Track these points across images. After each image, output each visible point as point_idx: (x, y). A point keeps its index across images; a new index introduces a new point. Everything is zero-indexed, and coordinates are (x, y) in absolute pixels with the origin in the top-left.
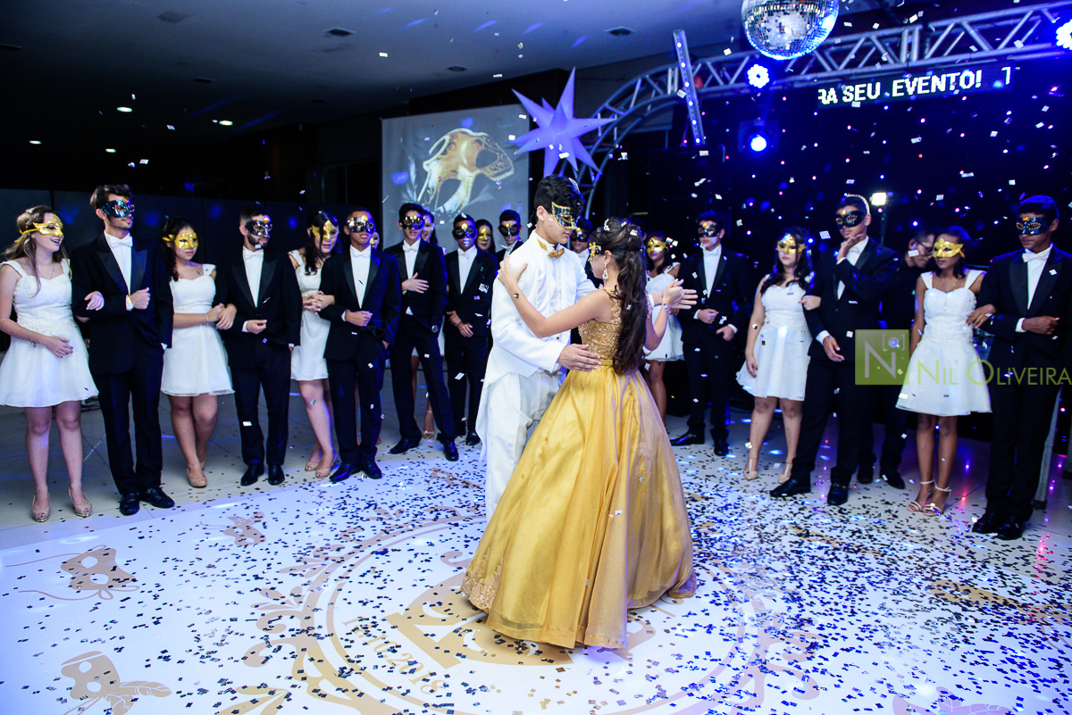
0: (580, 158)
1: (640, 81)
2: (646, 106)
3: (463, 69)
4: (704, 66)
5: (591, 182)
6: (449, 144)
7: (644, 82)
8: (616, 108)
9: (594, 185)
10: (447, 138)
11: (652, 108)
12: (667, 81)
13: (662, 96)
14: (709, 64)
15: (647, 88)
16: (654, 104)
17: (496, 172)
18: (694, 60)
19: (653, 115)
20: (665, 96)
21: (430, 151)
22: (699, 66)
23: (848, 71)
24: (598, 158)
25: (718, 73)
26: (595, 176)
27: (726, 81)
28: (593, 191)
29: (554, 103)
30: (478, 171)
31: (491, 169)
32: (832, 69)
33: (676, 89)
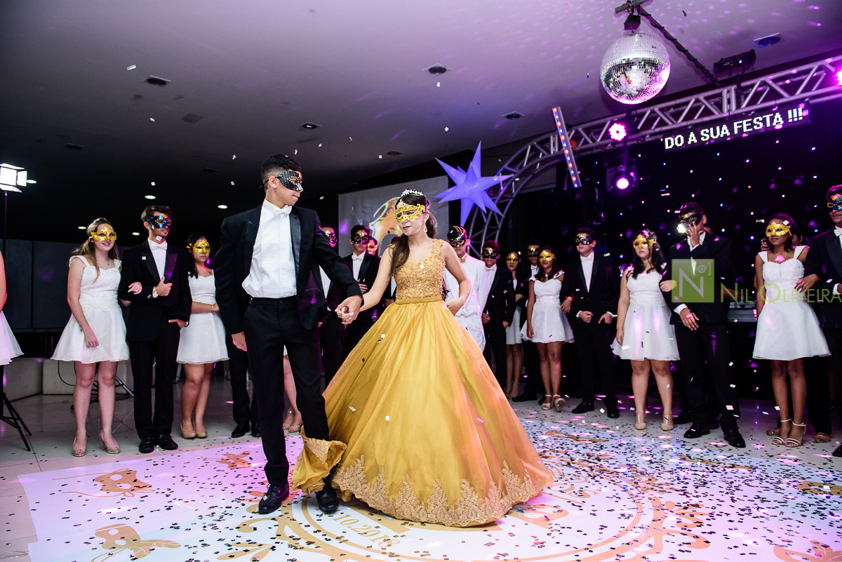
0: (488, 207)
1: (530, 147)
2: (536, 164)
3: (398, 153)
4: (577, 132)
5: (497, 226)
6: (388, 209)
7: (533, 148)
8: (514, 168)
9: (499, 227)
10: (387, 204)
11: (540, 166)
12: (550, 146)
13: (547, 156)
14: (580, 129)
15: (535, 152)
16: (542, 162)
18: (569, 128)
19: (542, 171)
20: (549, 156)
21: (374, 216)
22: (573, 132)
23: (685, 124)
24: (501, 206)
25: (589, 137)
26: (499, 221)
27: (594, 141)
28: (498, 231)
29: (465, 168)
32: (673, 123)
33: (557, 150)
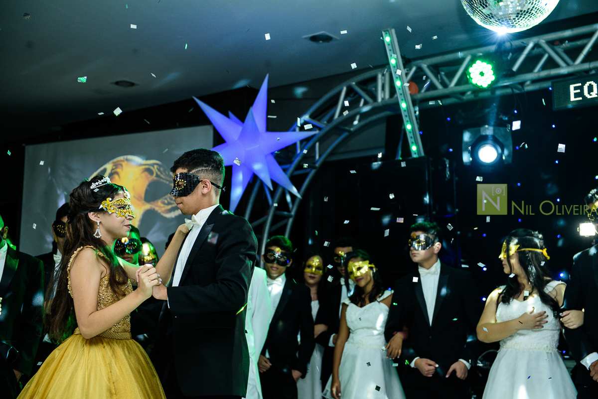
0: (275, 179)
1: (345, 89)
2: (354, 116)
3: (132, 84)
4: (420, 70)
5: (289, 211)
7: (350, 92)
8: (319, 121)
9: (293, 213)
11: (359, 121)
12: (376, 90)
13: (371, 105)
14: (424, 66)
16: (363, 115)
17: (169, 207)
18: (407, 62)
19: (361, 129)
20: (376, 104)
22: (414, 69)
24: (296, 180)
25: (436, 77)
27: (445, 85)
28: (291, 220)
29: (242, 116)
30: (148, 206)
31: (164, 203)
32: (568, 65)
33: (387, 96)
